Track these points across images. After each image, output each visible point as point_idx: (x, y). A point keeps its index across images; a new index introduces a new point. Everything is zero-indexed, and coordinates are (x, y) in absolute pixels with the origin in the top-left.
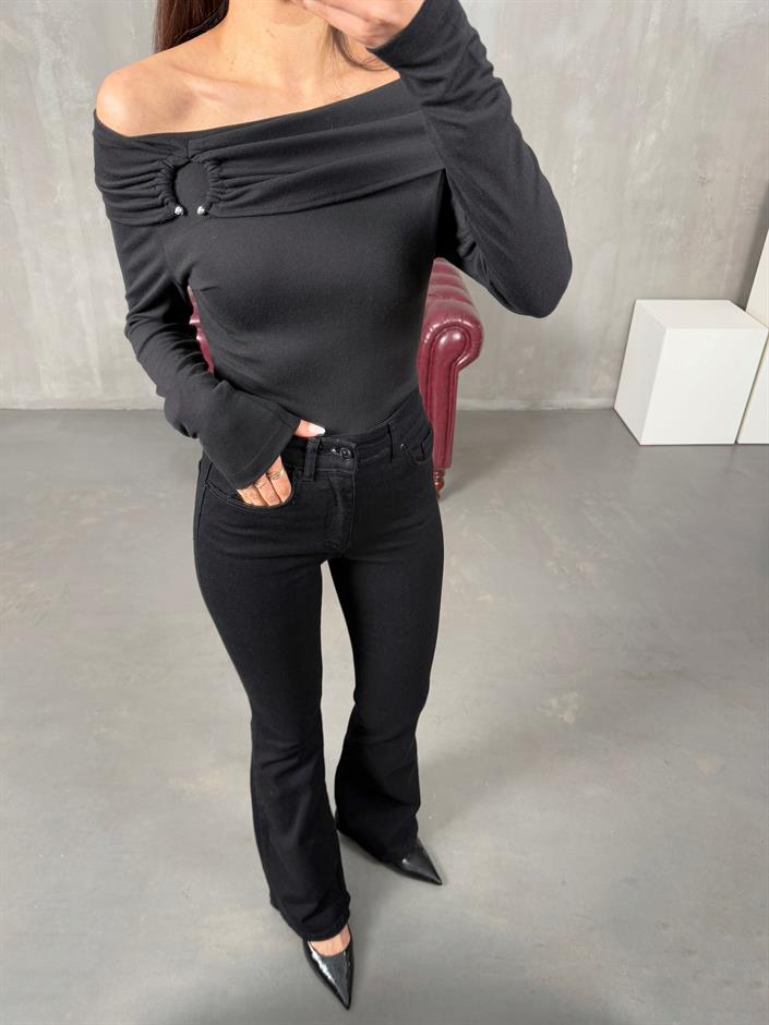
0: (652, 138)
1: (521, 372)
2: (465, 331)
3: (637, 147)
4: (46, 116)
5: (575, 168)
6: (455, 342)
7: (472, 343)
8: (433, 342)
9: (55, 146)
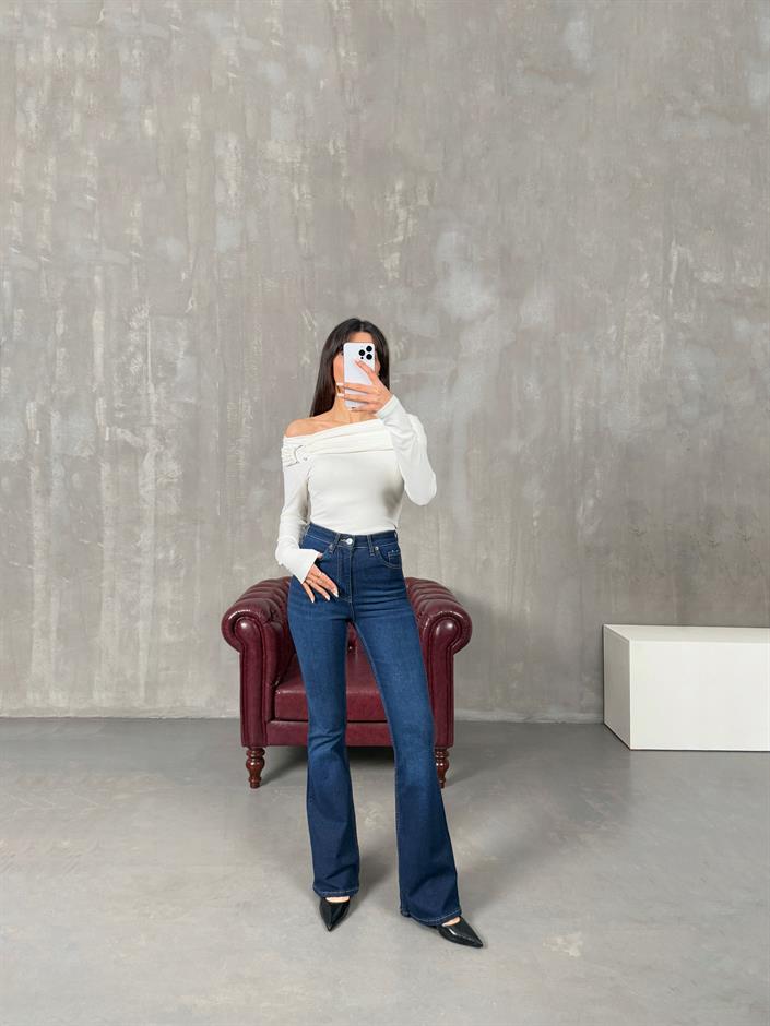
0: (591, 503)
1: (514, 685)
2: (457, 621)
3: (581, 509)
4: (144, 486)
5: (535, 523)
6: (448, 630)
7: (463, 631)
8: (431, 629)
9: (146, 506)
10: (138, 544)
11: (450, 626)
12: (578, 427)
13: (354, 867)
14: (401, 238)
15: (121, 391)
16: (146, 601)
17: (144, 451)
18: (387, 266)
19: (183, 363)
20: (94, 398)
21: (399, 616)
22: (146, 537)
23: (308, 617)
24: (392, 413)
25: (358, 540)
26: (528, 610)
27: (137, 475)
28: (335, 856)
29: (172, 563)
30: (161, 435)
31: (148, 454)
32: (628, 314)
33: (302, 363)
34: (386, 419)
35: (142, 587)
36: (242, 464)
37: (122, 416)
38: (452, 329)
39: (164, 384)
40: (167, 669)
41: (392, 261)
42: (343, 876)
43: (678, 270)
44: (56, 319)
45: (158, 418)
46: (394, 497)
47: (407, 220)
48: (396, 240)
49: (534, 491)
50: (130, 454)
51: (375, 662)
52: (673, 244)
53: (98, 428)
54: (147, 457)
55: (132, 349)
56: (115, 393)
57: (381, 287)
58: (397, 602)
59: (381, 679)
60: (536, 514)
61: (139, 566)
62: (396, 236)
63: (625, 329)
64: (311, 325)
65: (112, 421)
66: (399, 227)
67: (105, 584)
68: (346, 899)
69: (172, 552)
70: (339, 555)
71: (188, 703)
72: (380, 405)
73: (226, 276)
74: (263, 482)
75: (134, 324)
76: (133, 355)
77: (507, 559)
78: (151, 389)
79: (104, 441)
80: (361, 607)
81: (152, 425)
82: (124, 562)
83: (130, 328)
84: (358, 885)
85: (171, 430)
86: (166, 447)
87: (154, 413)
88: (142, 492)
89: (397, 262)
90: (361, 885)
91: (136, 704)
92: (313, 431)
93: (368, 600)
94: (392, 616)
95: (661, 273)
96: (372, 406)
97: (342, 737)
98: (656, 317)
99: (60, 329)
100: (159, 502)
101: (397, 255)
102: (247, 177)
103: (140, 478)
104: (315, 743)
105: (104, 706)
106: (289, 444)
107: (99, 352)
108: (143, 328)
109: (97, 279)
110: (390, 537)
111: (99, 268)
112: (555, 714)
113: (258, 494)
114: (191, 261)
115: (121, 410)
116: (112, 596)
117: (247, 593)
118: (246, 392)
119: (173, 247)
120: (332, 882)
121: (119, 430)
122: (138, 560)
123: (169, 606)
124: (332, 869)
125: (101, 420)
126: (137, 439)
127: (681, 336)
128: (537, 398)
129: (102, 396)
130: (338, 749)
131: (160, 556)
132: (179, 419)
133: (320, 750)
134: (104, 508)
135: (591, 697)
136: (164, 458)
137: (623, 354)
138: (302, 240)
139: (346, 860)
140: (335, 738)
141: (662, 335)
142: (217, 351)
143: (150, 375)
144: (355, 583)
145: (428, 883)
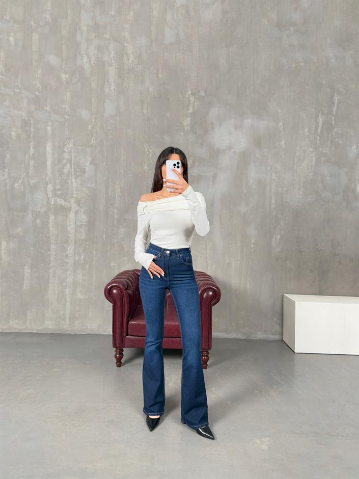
0: (279, 237)
1: (241, 322)
2: (214, 291)
3: (274, 239)
4: (70, 225)
5: (252, 246)
6: (210, 295)
7: (217, 296)
8: (202, 295)
9: (71, 235)
10: (67, 253)
11: (211, 293)
12: (273, 201)
13: (162, 403)
14: (191, 111)
15: (60, 181)
16: (70, 279)
17: (70, 209)
18: (185, 123)
19: (89, 168)
20: (47, 184)
21: (190, 287)
22: (70, 250)
23: (148, 287)
24: (189, 194)
25: (172, 251)
26: (248, 286)
27: (67, 220)
28: (153, 397)
29: (82, 262)
30: (78, 202)
31: (72, 211)
32: (297, 148)
33: (144, 169)
34: (186, 197)
35: (68, 273)
36: (116, 216)
37: (60, 192)
38: (215, 153)
39: (80, 178)
40: (80, 311)
41: (187, 122)
42: (157, 407)
43: (322, 128)
44: (30, 147)
45: (77, 194)
46: (189, 232)
47: (194, 102)
48: (189, 112)
49: (252, 231)
50: (63, 210)
51: (178, 308)
52: (320, 115)
53: (48, 198)
54: (71, 212)
55: (65, 161)
56: (57, 182)
57: (181, 133)
58: (190, 281)
59: (180, 316)
60: (253, 241)
61: (67, 263)
62: (189, 110)
63: (296, 155)
64: (149, 152)
65: (55, 195)
66: (191, 105)
67: (51, 271)
68: (158, 417)
69: (83, 257)
70: (163, 258)
71: (89, 327)
72: (183, 190)
73: (109, 128)
74: (125, 224)
75: (66, 150)
76: (65, 165)
77: (239, 262)
78: (74, 181)
79: (51, 204)
80: (173, 282)
81: (74, 197)
82: (60, 261)
83: (64, 151)
84: (164, 411)
85: (82, 200)
86: (80, 208)
87: (75, 192)
88: (69, 229)
89: (190, 122)
90: (165, 411)
91: (65, 327)
92: (153, 200)
93: (176, 279)
94: (187, 287)
95: (314, 129)
96: (180, 191)
97: (161, 343)
98: (311, 149)
99: (32, 151)
100: (77, 233)
101: (189, 118)
102: (120, 81)
103: (68, 221)
104: (148, 344)
105: (49, 328)
106: (141, 205)
107: (49, 162)
108: (70, 152)
109: (49, 128)
110: (187, 250)
111: (50, 123)
112: (260, 336)
113: (122, 230)
114: (93, 121)
115: (60, 190)
116: (54, 277)
117: (117, 276)
118: (118, 182)
119: (85, 114)
120: (151, 409)
121: (58, 199)
122: (66, 260)
123: (81, 281)
124: (152, 403)
125: (50, 194)
126: (67, 203)
127: (323, 159)
128: (254, 187)
129: (50, 183)
130: (159, 348)
131: (77, 258)
132: (87, 194)
133: (150, 348)
134: (51, 236)
135: (277, 328)
136: (79, 212)
137: (295, 167)
138: (145, 111)
139: (159, 399)
140: (157, 343)
141: (314, 158)
142: (104, 163)
143: (73, 174)
144: (170, 271)
145: (193, 410)
